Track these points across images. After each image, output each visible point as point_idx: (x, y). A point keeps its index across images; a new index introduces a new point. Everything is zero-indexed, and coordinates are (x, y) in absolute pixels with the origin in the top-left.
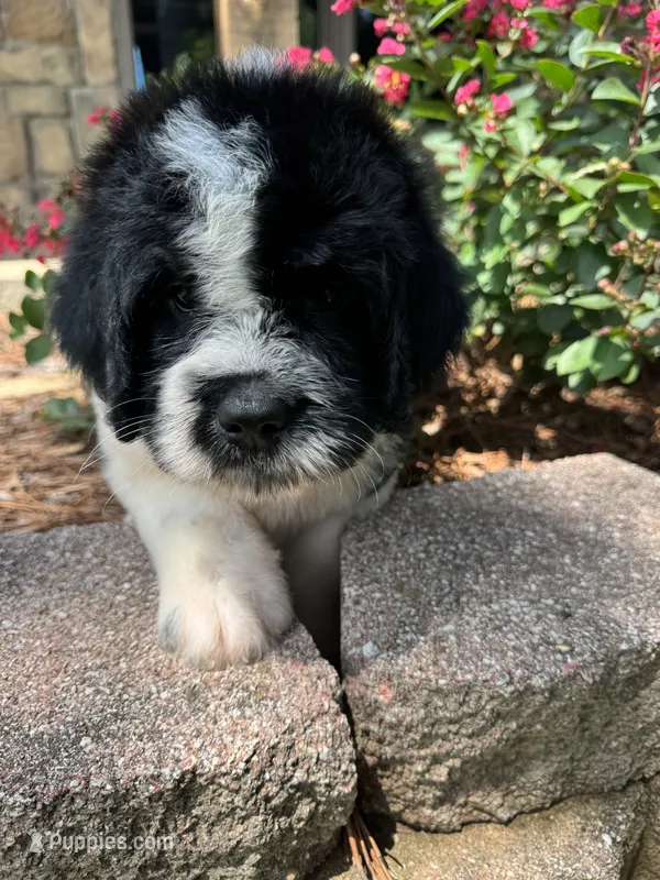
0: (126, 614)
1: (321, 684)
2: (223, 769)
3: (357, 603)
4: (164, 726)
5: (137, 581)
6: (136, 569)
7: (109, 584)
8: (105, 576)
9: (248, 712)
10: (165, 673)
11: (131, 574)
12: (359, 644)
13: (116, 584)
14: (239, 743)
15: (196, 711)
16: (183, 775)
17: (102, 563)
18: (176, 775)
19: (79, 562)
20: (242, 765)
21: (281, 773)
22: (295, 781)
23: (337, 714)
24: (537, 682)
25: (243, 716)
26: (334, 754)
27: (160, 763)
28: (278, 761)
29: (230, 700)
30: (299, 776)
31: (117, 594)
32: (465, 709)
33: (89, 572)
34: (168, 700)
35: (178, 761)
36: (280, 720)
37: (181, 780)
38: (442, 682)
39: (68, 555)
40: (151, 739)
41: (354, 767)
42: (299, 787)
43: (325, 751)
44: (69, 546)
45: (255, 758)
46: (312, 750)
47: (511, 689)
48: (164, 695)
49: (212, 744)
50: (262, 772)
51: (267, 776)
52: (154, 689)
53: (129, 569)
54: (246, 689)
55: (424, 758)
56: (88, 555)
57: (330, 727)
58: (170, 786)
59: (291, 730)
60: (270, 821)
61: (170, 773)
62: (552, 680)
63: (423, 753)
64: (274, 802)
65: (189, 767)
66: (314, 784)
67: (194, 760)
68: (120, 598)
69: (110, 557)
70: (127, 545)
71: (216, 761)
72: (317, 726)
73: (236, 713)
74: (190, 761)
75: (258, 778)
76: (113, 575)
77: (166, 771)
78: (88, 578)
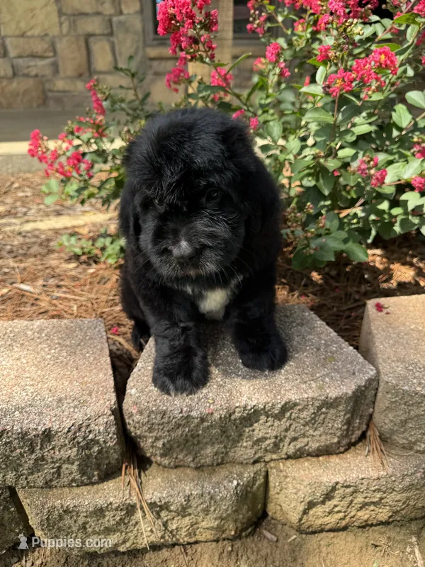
0: (48, 364)
1: (108, 403)
2: (60, 430)
3: (139, 370)
4: (45, 411)
5: (58, 350)
6: (59, 344)
7: (47, 349)
8: (46, 346)
9: (76, 411)
10: (53, 390)
11: (57, 346)
12: (131, 389)
13: (49, 350)
14: (68, 421)
15: (58, 407)
16: (46, 430)
17: (48, 340)
18: (43, 429)
19: (39, 338)
20: (67, 429)
21: (83, 434)
22: (90, 438)
23: (110, 415)
24: (194, 414)
25: (74, 412)
26: (106, 430)
27: (38, 425)
28: (83, 429)
29: (72, 405)
30: (91, 436)
31: (49, 354)
32: (164, 420)
33: (40, 343)
34: (50, 402)
35: (45, 424)
36: (86, 415)
37: (45, 431)
38: (154, 409)
39: (36, 334)
40: (39, 415)
41: (115, 436)
42: (92, 440)
43: (102, 428)
44: (38, 329)
45: (73, 428)
46: (96, 428)
47: (181, 415)
48: (50, 399)
49: (59, 420)
50: (75, 433)
51: (77, 434)
52: (47, 397)
53: (57, 344)
54: (79, 401)
55: (152, 437)
56: (43, 335)
57: (105, 420)
58: (41, 433)
59: (89, 419)
60: (81, 450)
61: (41, 429)
62: (201, 414)
63: (151, 435)
64: (81, 444)
65: (48, 427)
66: (98, 440)
67: (50, 425)
68: (49, 356)
69: (52, 337)
70: (59, 332)
71: (58, 426)
72: (101, 419)
73: (72, 410)
74: (49, 425)
75: (74, 435)
76: (50, 346)
77: (39, 428)
78: (40, 346)
